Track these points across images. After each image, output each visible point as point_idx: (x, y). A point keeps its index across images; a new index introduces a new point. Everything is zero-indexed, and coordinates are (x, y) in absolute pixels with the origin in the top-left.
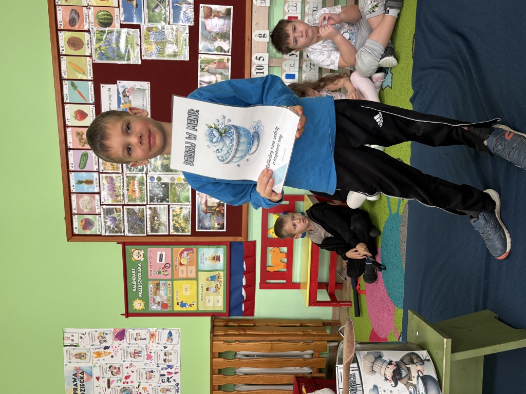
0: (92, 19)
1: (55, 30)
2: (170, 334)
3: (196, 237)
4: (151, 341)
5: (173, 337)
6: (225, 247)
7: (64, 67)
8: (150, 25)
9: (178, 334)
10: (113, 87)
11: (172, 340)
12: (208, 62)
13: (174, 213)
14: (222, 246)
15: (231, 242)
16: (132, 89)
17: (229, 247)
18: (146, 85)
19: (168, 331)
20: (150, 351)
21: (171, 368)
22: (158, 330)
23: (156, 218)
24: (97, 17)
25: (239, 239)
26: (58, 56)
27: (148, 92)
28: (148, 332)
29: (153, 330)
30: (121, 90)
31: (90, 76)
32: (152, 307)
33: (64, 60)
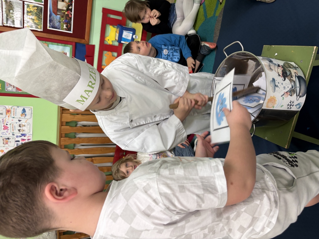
2: (24, 111)
3: (48, 34)
4: (7, 116)
5: (27, 113)
6: (71, 46)
9: (31, 111)
11: (26, 115)
13: (29, 10)
14: (69, 45)
15: (76, 43)
17: (74, 47)
19: (23, 108)
20: (6, 123)
21: (25, 136)
22: (13, 107)
23: (11, 11)
25: (83, 41)
28: (4, 108)
29: (9, 107)
32: (8, 89)
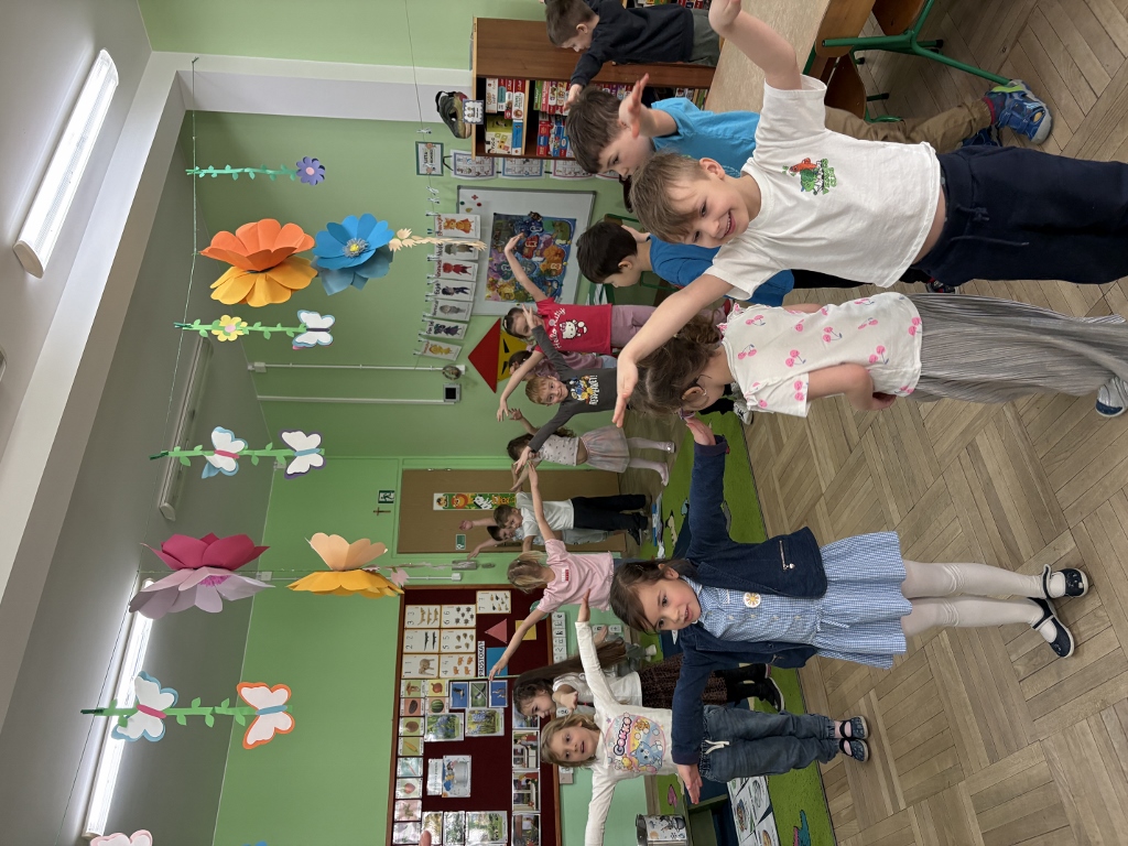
0: (427, 707)
1: (397, 717)
7: (400, 747)
8: (474, 709)
10: (439, 761)
12: (520, 736)
16: (456, 762)
18: (468, 758)
24: (431, 705)
26: (396, 736)
27: (469, 765)
30: (446, 764)
31: (421, 752)
33: (401, 740)
